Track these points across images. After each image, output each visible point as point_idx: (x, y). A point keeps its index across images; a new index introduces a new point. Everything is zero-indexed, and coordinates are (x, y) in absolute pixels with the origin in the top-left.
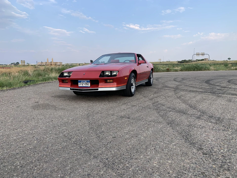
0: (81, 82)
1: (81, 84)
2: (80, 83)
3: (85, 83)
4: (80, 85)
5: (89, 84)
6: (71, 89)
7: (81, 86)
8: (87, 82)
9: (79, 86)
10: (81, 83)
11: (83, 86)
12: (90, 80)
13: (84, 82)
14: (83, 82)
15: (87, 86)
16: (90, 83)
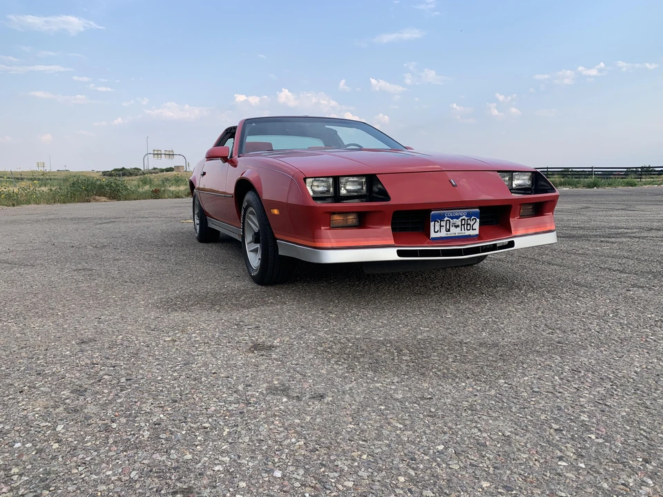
0: (441, 218)
1: (443, 229)
2: (437, 225)
3: (458, 222)
4: (437, 230)
5: (477, 226)
6: (400, 253)
7: (443, 234)
8: (469, 215)
9: (433, 235)
10: (443, 223)
11: (449, 234)
12: (480, 208)
13: (457, 218)
14: (452, 218)
15: (467, 233)
16: (478, 220)
